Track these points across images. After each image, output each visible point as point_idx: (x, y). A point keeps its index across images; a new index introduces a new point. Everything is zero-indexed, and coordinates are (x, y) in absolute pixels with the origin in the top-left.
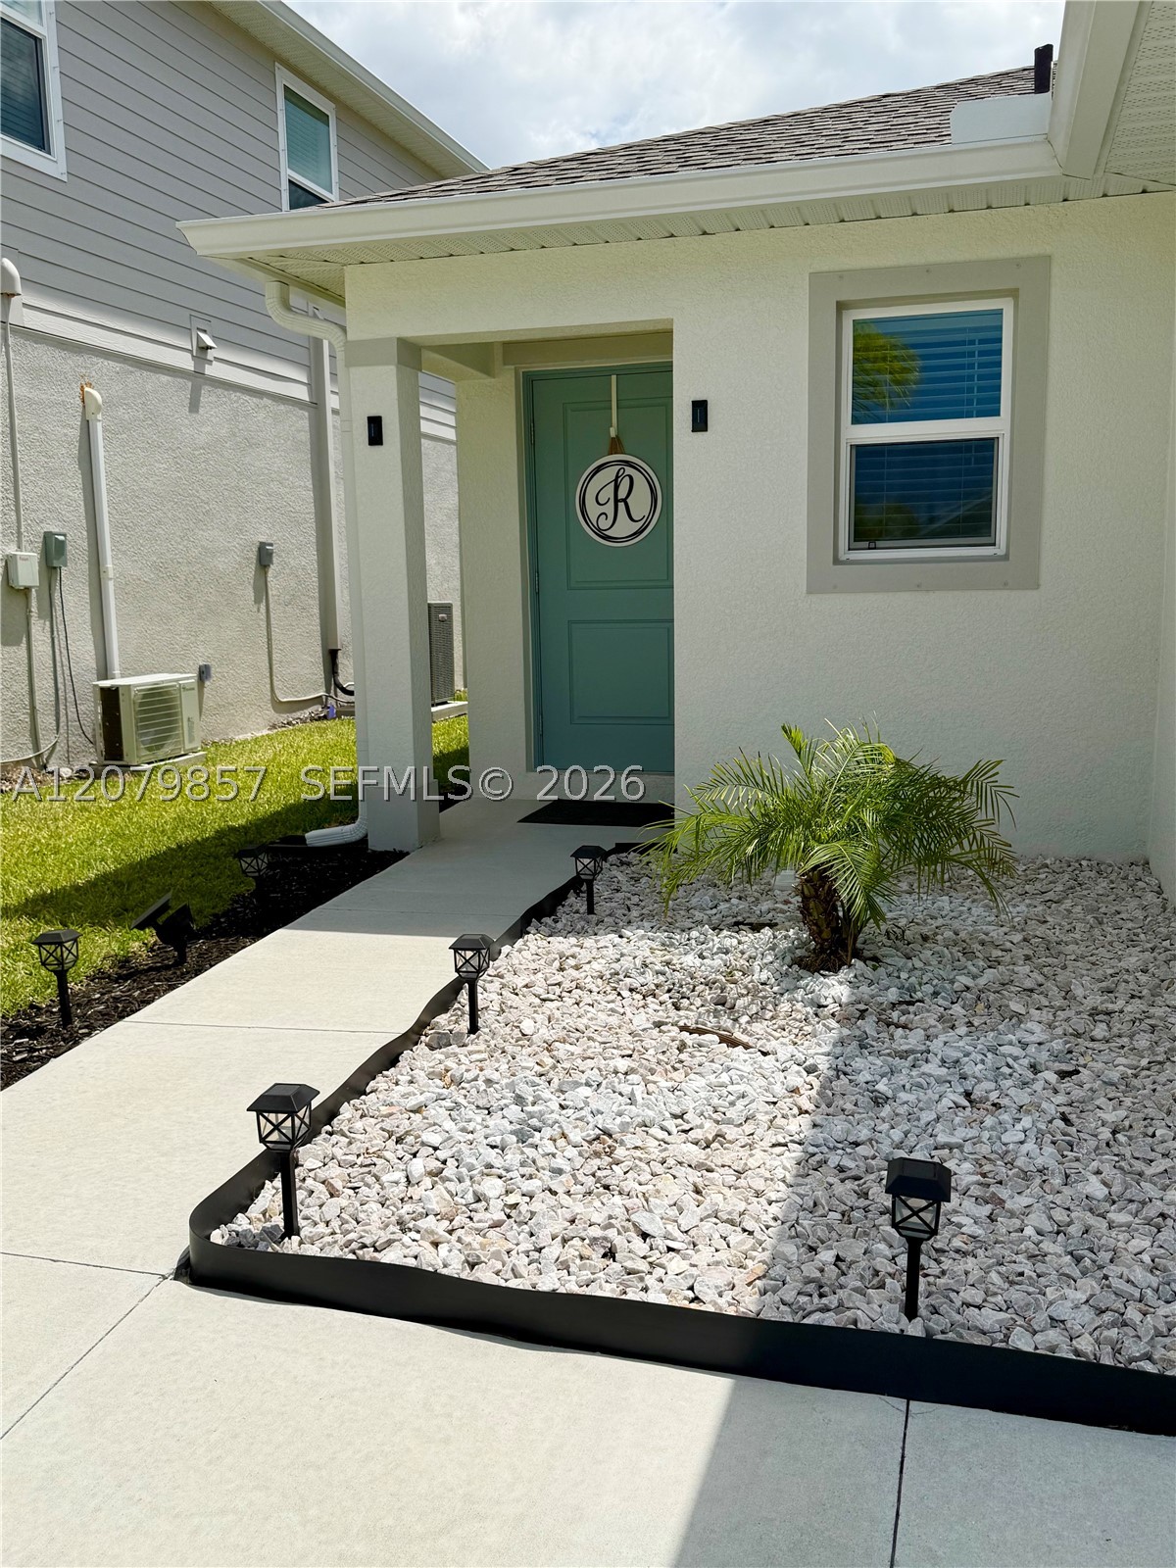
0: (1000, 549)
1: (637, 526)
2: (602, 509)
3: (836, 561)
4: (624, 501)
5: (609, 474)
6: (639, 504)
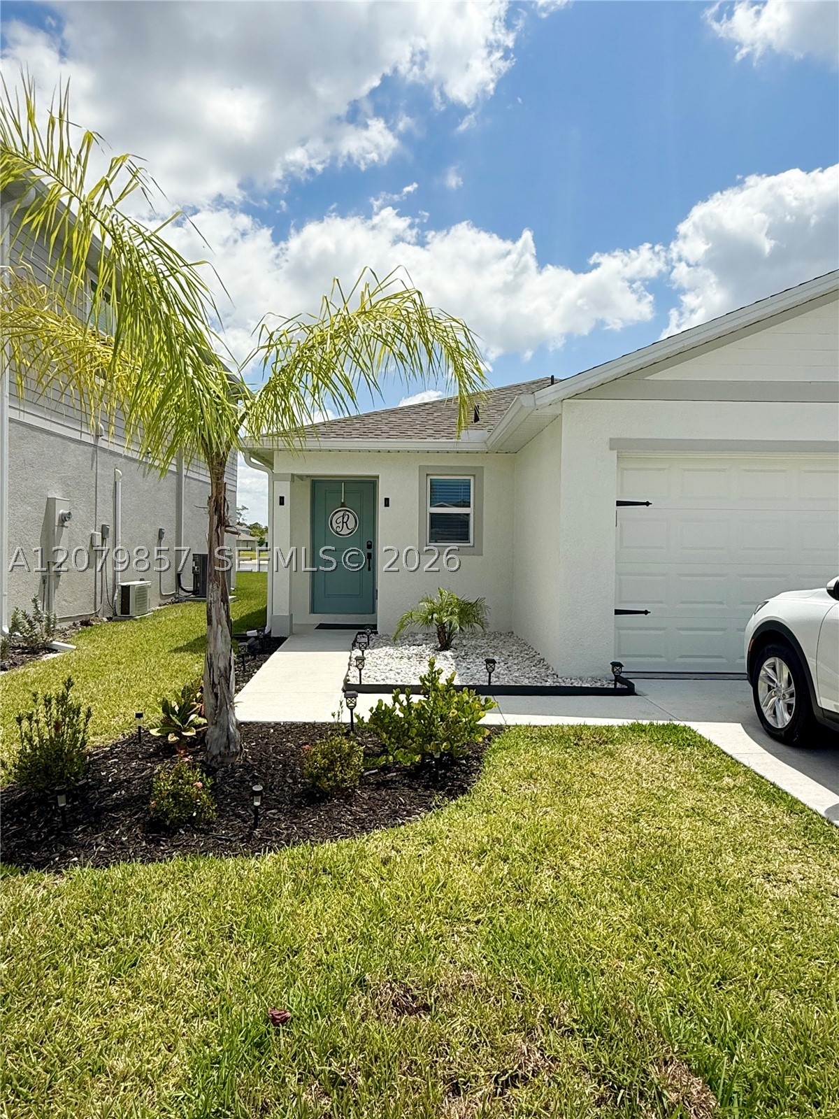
0: (471, 544)
1: (350, 531)
2: (338, 525)
3: (426, 545)
4: (346, 523)
5: (341, 513)
6: (351, 524)
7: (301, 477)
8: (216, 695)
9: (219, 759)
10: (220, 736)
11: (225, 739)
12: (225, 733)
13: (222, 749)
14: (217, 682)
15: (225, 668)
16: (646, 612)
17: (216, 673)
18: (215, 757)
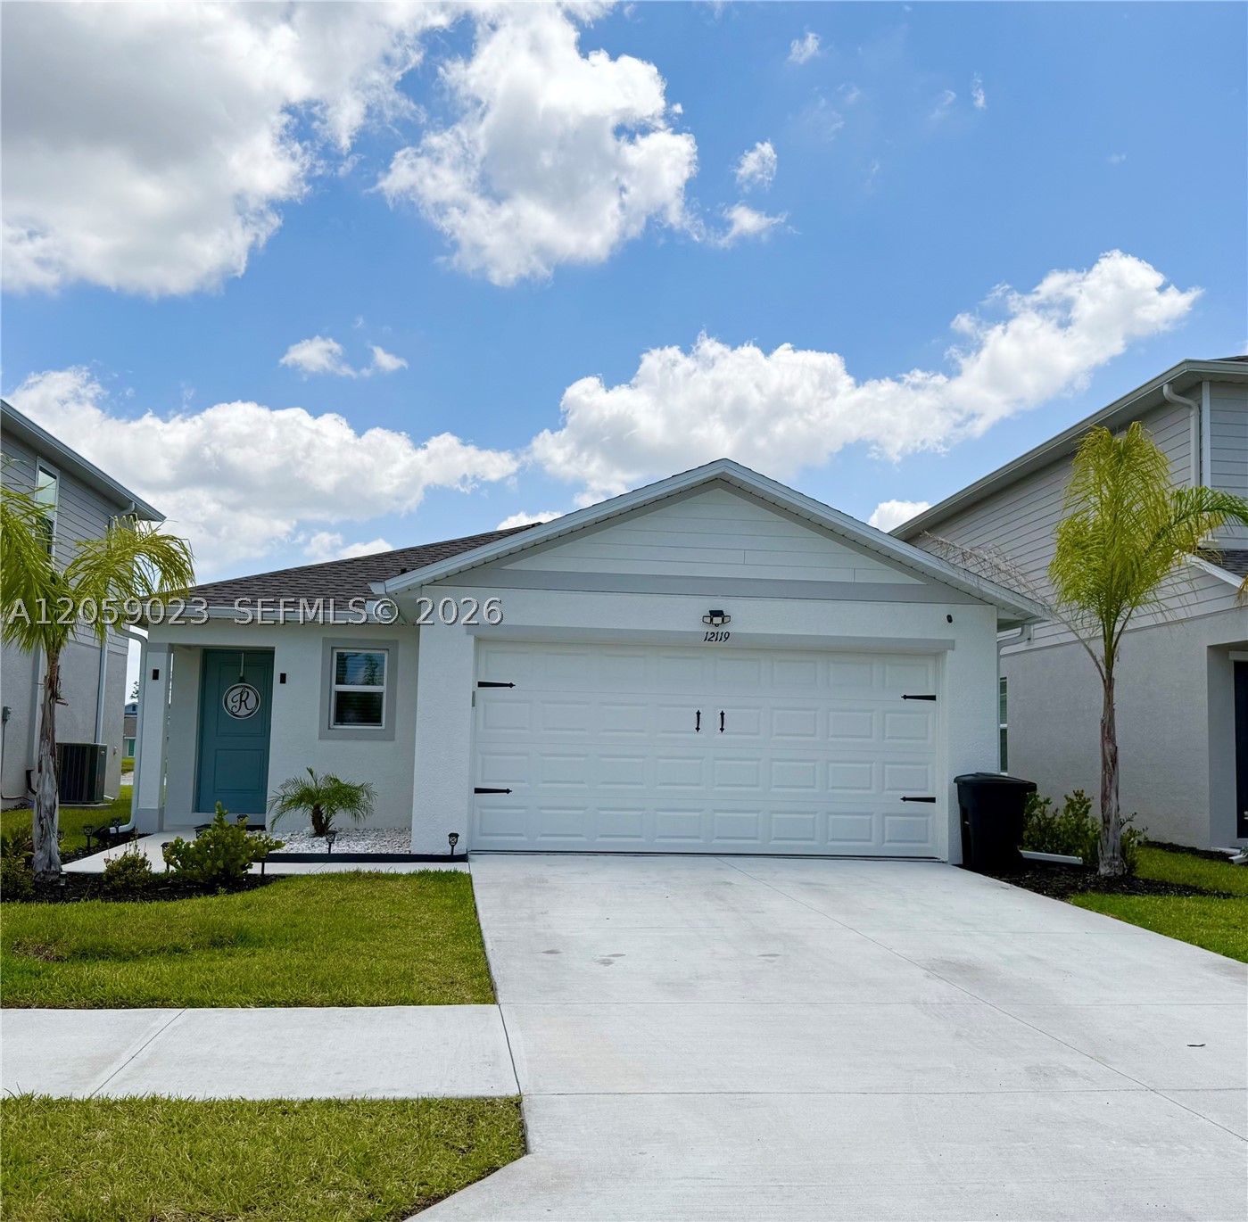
0: (383, 727)
1: (249, 712)
2: (234, 704)
3: (329, 728)
4: (244, 701)
5: (239, 690)
6: (251, 702)
7: (188, 647)
8: (42, 826)
9: (42, 875)
10: (44, 858)
11: (47, 861)
12: (48, 856)
13: (45, 868)
14: (43, 816)
15: (51, 807)
16: (508, 791)
17: (43, 809)
18: (39, 873)
